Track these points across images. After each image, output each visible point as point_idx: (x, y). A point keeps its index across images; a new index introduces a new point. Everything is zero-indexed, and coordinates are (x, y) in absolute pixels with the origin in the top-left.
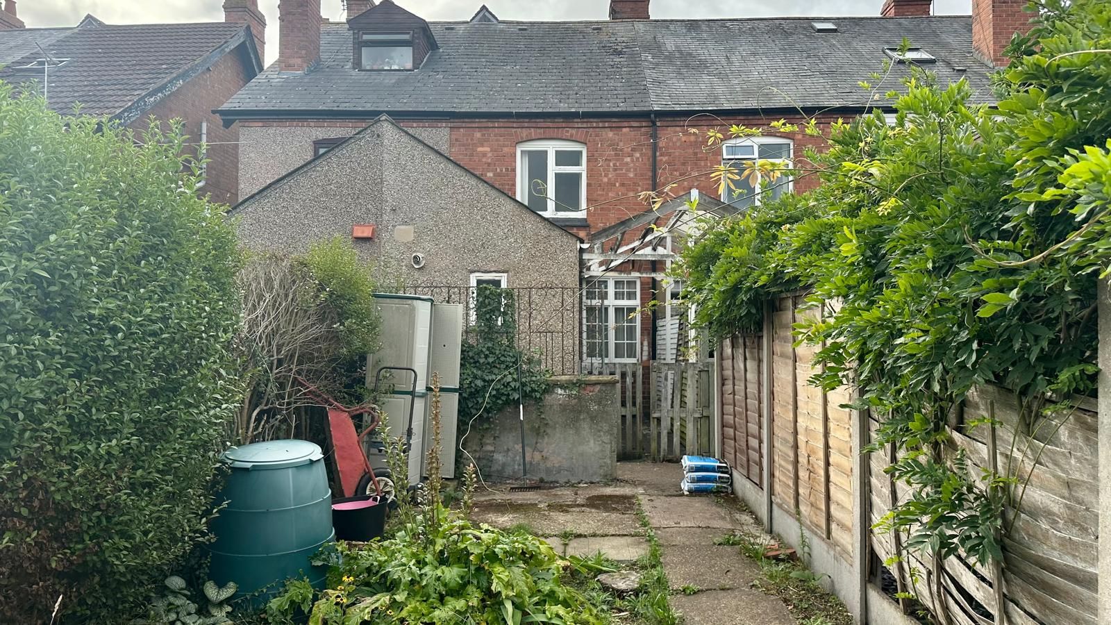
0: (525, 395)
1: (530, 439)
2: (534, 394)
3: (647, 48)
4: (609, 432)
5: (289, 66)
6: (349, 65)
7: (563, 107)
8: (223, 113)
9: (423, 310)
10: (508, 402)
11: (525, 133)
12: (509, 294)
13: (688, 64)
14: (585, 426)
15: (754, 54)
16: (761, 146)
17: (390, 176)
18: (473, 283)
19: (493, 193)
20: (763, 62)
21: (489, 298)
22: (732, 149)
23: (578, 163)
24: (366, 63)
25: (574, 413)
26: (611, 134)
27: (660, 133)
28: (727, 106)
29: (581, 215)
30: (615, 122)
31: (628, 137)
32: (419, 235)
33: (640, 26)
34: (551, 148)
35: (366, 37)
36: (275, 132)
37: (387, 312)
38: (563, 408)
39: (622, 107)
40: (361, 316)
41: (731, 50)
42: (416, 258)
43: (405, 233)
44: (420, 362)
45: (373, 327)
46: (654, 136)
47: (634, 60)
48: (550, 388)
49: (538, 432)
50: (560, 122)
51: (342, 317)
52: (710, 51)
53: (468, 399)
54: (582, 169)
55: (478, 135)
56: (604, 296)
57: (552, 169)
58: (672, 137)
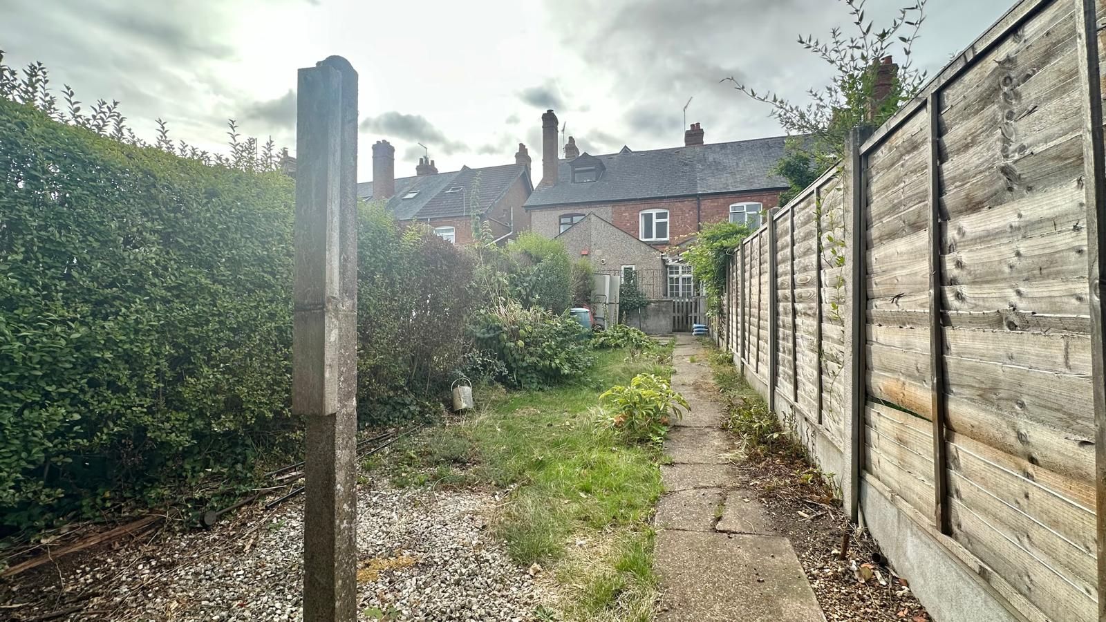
0: (641, 305)
1: (643, 320)
2: (644, 305)
3: (699, 162)
4: (669, 318)
5: (547, 184)
6: (570, 181)
7: (659, 194)
8: (525, 207)
9: (608, 278)
10: (635, 308)
11: (642, 206)
12: (635, 272)
13: (717, 168)
14: (661, 316)
15: (750, 161)
16: (747, 206)
17: (594, 233)
18: (623, 269)
19: (629, 237)
20: (754, 165)
21: (629, 274)
22: (734, 208)
23: (666, 218)
24: (577, 180)
25: (657, 311)
26: (680, 204)
27: (702, 203)
28: (732, 190)
29: (667, 239)
30: (681, 199)
31: (688, 205)
32: (603, 253)
33: (698, 149)
34: (654, 212)
35: (577, 169)
36: (546, 213)
37: (597, 279)
38: (654, 310)
39: (685, 193)
40: (591, 279)
41: (739, 159)
42: (603, 261)
43: (598, 252)
44: (607, 294)
45: (594, 283)
46: (699, 204)
47: (693, 167)
48: (649, 303)
49: (645, 318)
50: (657, 201)
51: (587, 279)
52: (730, 161)
53: (622, 307)
54: (667, 220)
55: (623, 208)
56: (677, 273)
57: (655, 220)
58: (707, 204)
